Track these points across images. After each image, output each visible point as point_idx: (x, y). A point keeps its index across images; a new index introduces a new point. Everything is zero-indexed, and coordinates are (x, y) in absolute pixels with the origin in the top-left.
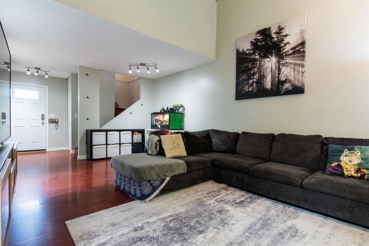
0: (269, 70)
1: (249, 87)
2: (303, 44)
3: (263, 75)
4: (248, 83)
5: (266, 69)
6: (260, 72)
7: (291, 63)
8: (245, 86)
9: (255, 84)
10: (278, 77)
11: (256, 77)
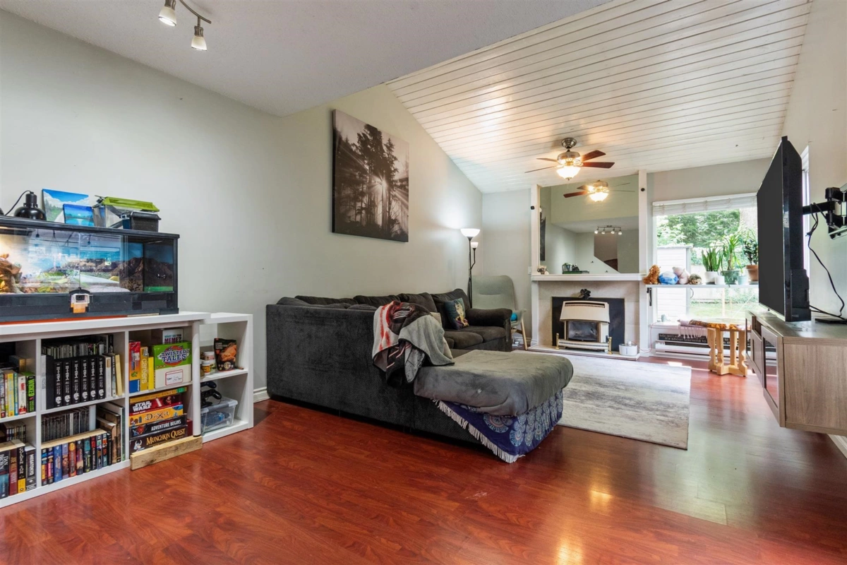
0: (380, 198)
1: (356, 215)
2: (407, 179)
3: (374, 202)
4: (355, 207)
5: (378, 194)
6: (370, 195)
7: (399, 199)
8: (350, 209)
9: (363, 212)
10: (389, 212)
11: (366, 199)
